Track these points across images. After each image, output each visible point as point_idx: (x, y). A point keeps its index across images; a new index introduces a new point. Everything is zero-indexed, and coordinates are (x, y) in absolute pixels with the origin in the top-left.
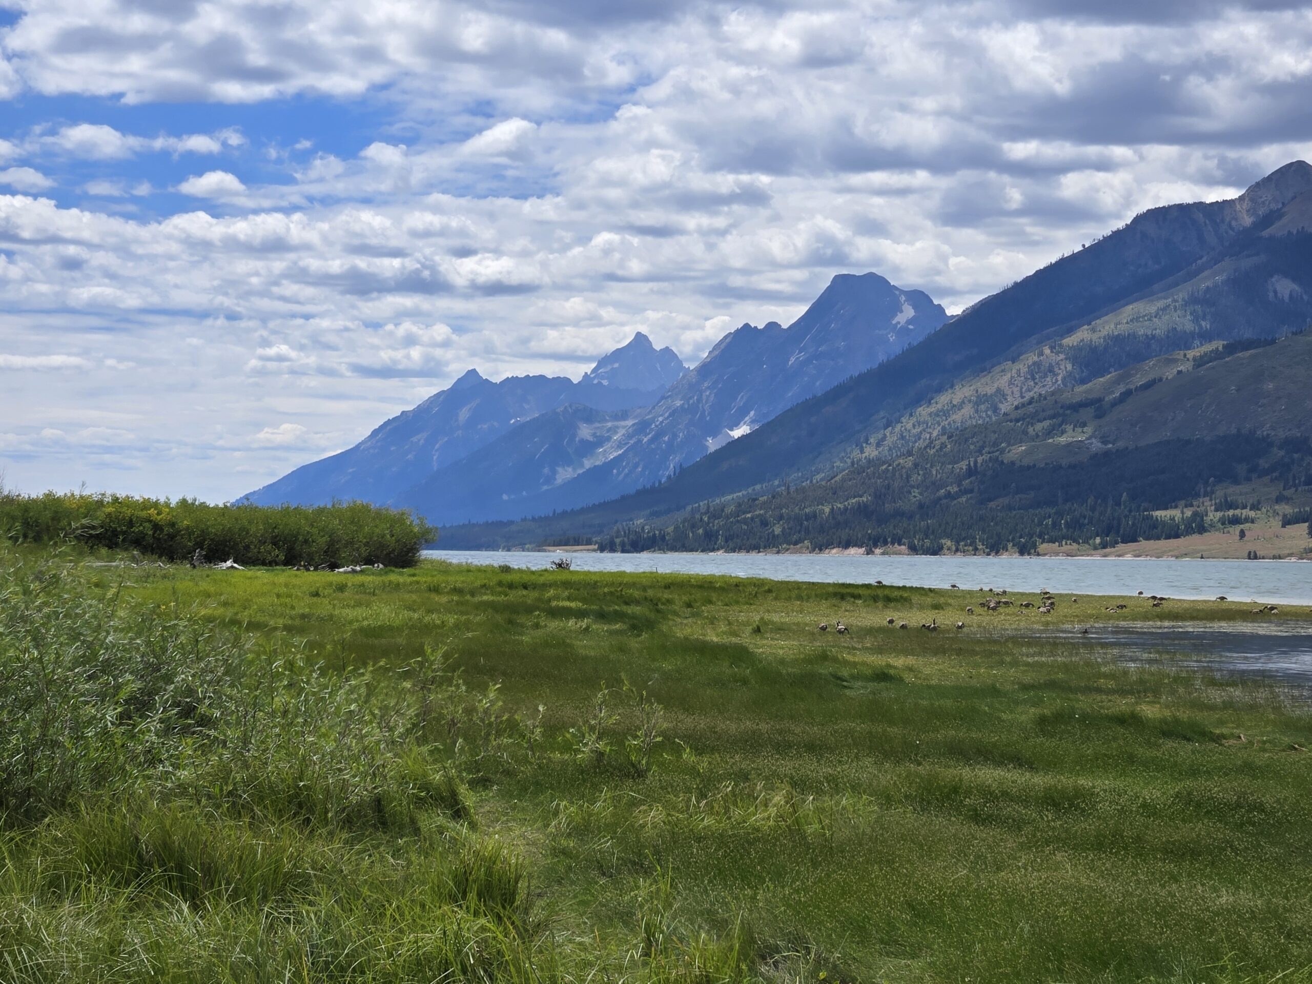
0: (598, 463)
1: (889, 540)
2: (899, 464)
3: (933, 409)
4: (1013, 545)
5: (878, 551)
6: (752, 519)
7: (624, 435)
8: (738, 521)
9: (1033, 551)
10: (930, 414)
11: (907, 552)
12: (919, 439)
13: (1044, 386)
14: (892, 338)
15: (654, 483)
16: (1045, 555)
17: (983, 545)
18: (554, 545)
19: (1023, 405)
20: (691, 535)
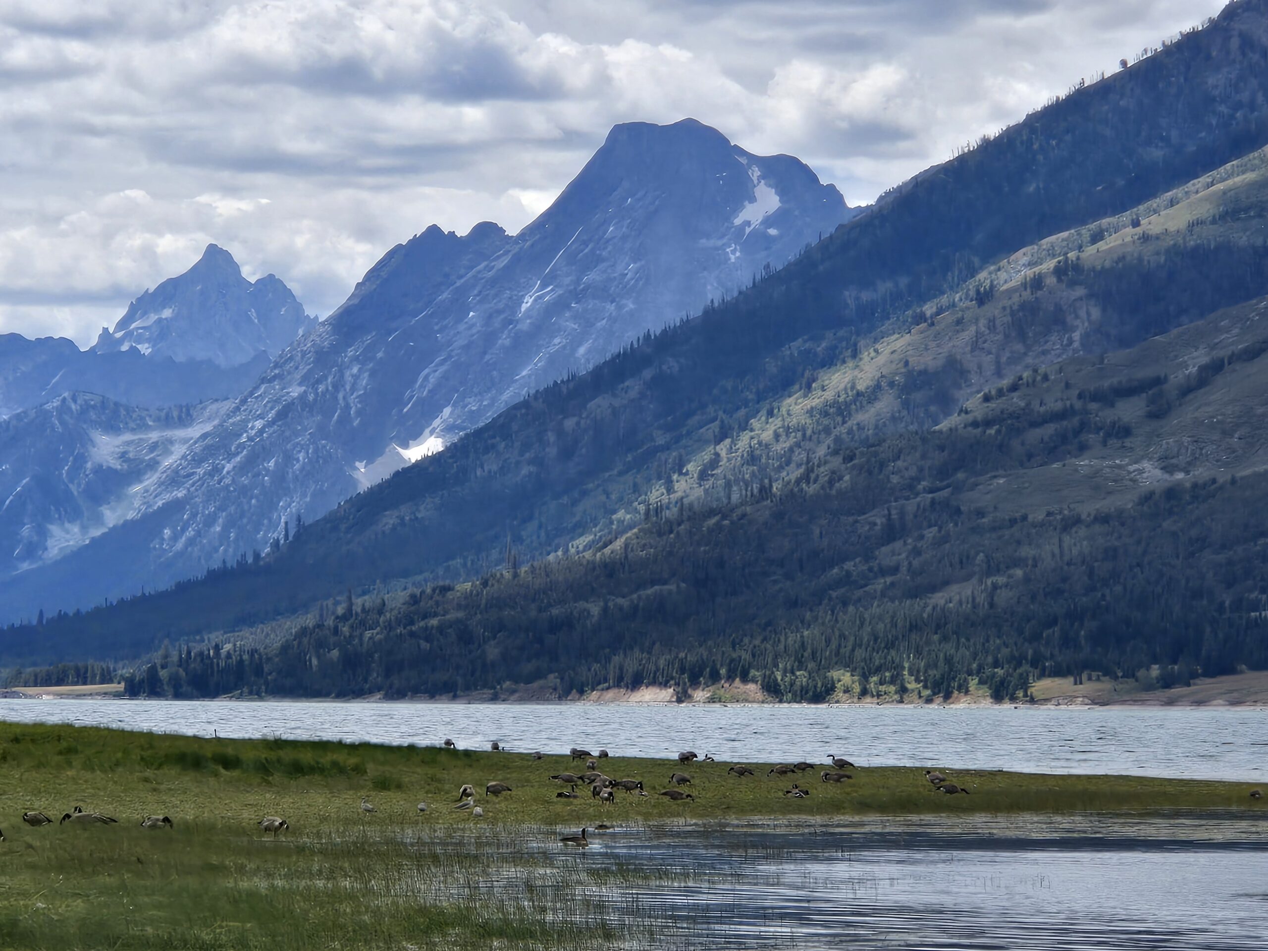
0: (131, 515)
1: (723, 671)
2: (744, 515)
3: (815, 400)
4: (981, 682)
5: (700, 694)
6: (441, 629)
7: (184, 457)
8: (412, 634)
9: (1020, 694)
10: (810, 412)
11: (760, 696)
12: (788, 463)
13: (1044, 353)
14: (734, 255)
15: (244, 556)
16: (1046, 701)
17: (917, 680)
18: (35, 685)
19: (1000, 393)
20: (315, 662)
